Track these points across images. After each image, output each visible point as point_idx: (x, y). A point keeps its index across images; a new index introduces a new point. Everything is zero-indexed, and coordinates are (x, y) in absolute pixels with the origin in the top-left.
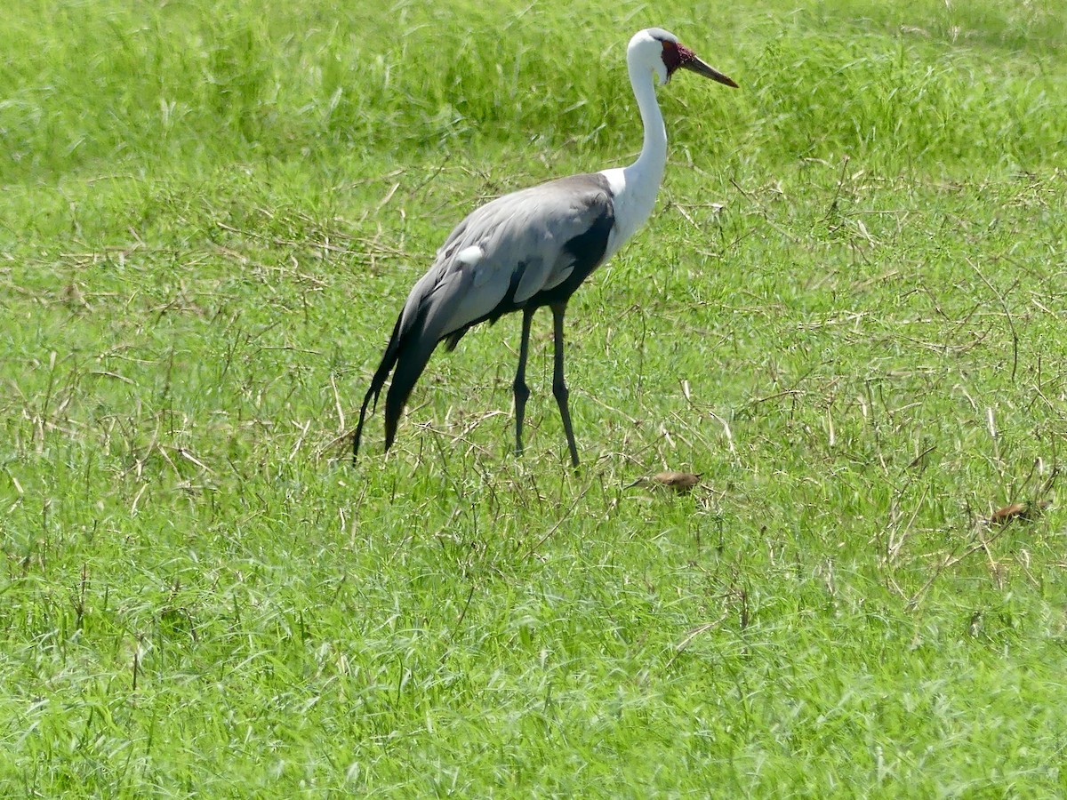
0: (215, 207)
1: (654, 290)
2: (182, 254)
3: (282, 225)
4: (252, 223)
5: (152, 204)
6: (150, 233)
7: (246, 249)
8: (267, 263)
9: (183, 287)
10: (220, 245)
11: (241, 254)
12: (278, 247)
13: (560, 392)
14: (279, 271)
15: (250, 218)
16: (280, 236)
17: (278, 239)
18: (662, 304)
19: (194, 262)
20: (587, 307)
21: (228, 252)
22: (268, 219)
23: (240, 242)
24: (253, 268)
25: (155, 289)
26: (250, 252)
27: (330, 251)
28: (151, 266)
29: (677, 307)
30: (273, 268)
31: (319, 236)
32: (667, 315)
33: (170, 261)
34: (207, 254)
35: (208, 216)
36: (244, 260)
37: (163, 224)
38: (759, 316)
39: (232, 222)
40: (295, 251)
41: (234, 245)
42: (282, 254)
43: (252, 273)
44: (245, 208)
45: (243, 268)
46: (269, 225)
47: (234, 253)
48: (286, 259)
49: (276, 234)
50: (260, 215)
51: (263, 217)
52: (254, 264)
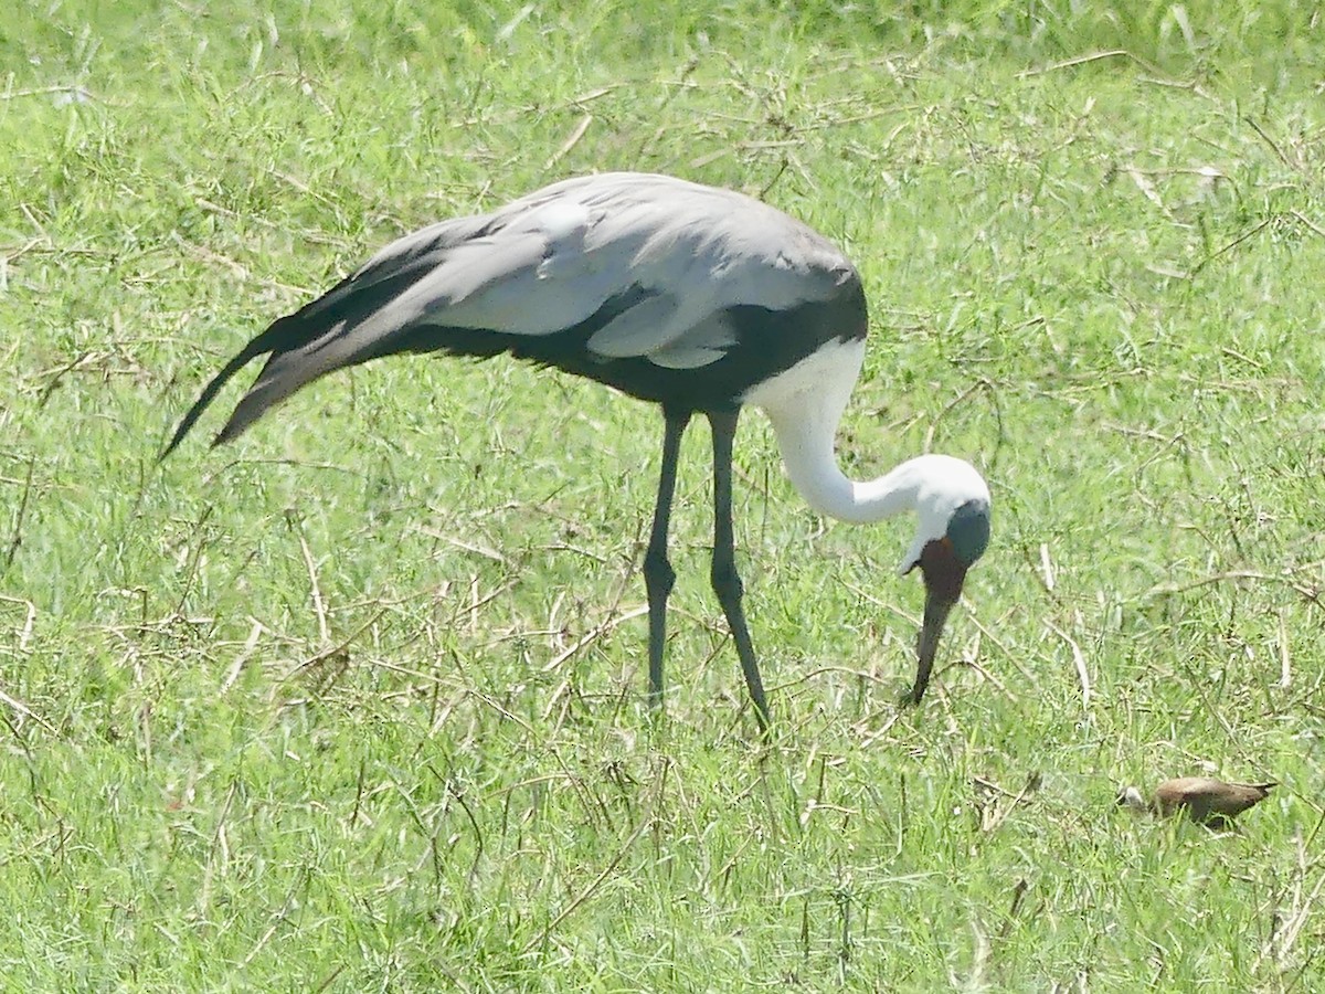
0: (196, 169)
1: (1045, 347)
2: (121, 260)
3: (323, 204)
4: (260, 202)
5: (74, 160)
6: (63, 216)
7: (245, 249)
8: (289, 279)
9: (118, 328)
10: (198, 243)
11: (237, 260)
12: (312, 248)
13: (726, 584)
16: (318, 227)
17: (314, 233)
18: (1060, 374)
19: (144, 276)
20: (909, 377)
21: (212, 256)
22: (294, 194)
23: (236, 238)
24: (259, 289)
25: (61, 331)
26: (253, 256)
28: (57, 282)
29: (1089, 381)
32: (1068, 395)
33: (98, 273)
34: (172, 262)
35: (179, 186)
36: (241, 272)
37: (89, 201)
38: (1249, 401)
39: (226, 197)
40: (345, 258)
41: (225, 243)
42: (320, 264)
43: (256, 300)
44: (251, 171)
45: (241, 289)
46: (298, 205)
47: (223, 259)
48: (328, 273)
49: (309, 222)
50: (278, 185)
51: (285, 189)
52: (261, 282)
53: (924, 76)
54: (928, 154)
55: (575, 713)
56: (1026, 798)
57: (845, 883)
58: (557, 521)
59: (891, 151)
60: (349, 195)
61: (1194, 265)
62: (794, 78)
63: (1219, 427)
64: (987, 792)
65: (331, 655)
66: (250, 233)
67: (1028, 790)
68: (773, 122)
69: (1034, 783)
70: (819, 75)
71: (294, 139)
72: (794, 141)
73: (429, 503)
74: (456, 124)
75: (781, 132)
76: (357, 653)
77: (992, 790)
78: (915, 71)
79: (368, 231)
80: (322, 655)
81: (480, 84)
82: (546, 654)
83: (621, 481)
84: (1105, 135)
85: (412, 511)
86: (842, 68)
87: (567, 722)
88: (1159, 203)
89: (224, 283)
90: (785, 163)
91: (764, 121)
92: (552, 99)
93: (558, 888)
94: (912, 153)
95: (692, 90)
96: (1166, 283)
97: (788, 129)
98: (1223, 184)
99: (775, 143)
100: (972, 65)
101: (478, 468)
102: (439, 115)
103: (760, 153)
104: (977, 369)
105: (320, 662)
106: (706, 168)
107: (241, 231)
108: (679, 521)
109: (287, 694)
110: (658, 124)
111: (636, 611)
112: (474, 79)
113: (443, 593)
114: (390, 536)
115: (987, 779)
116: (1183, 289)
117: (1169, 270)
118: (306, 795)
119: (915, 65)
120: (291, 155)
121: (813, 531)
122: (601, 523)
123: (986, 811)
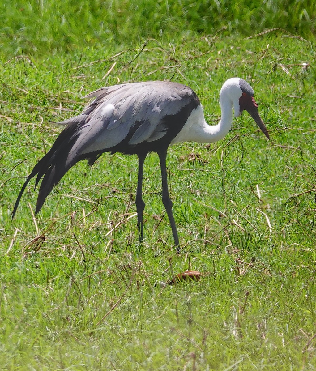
3: (33, 97)
4: (15, 98)
7: (11, 113)
8: (25, 120)
11: (9, 116)
12: (31, 110)
14: (31, 126)
15: (14, 95)
16: (32, 105)
17: (31, 106)
22: (25, 95)
23: (8, 110)
24: (16, 124)
26: (14, 115)
27: (62, 111)
30: (28, 124)
31: (56, 103)
36: (10, 120)
40: (42, 112)
41: (5, 111)
42: (34, 115)
43: (15, 128)
44: (11, 89)
45: (10, 125)
46: (26, 98)
47: (4, 116)
48: (36, 117)
49: (30, 103)
50: (20, 92)
51: (22, 93)
52: (16, 122)
53: (217, 42)
54: (219, 66)
55: (115, 249)
56: (252, 264)
57: (189, 299)
58: (110, 189)
59: (208, 66)
60: (42, 93)
61: (301, 94)
62: (178, 46)
63: (311, 143)
64: (240, 263)
65: (40, 237)
66: (12, 108)
67: (252, 262)
68: (172, 59)
69: (253, 260)
70: (185, 43)
71: (23, 78)
72: (178, 65)
73: (70, 186)
74: (75, 68)
75: (174, 62)
76: (47, 236)
77: (242, 263)
78: (214, 40)
79: (48, 104)
80: (37, 237)
81: (82, 55)
82: (106, 231)
83: (129, 175)
84: (273, 55)
85: (65, 190)
86: (192, 41)
87: (112, 252)
88: (290, 75)
89: (5, 124)
90: (176, 72)
91: (169, 60)
92: (104, 58)
93: (108, 305)
94: (215, 66)
95: (147, 51)
96: (293, 99)
97: (176, 61)
98: (309, 68)
99: (172, 67)
100: (232, 36)
101: (85, 174)
102: (69, 66)
103: (168, 69)
104: (237, 131)
105: (37, 240)
106: (152, 75)
107: (10, 107)
108: (147, 186)
109: (27, 251)
110: (136, 63)
111: (134, 215)
112: (80, 54)
113: (74, 214)
114: (59, 198)
115: (240, 260)
116: (298, 101)
117: (294, 96)
118: (33, 282)
119: (214, 38)
120: (23, 82)
121: (188, 185)
122: (123, 188)
123: (240, 269)
